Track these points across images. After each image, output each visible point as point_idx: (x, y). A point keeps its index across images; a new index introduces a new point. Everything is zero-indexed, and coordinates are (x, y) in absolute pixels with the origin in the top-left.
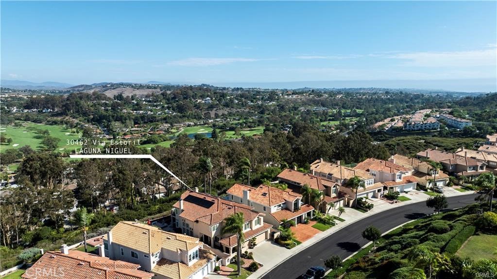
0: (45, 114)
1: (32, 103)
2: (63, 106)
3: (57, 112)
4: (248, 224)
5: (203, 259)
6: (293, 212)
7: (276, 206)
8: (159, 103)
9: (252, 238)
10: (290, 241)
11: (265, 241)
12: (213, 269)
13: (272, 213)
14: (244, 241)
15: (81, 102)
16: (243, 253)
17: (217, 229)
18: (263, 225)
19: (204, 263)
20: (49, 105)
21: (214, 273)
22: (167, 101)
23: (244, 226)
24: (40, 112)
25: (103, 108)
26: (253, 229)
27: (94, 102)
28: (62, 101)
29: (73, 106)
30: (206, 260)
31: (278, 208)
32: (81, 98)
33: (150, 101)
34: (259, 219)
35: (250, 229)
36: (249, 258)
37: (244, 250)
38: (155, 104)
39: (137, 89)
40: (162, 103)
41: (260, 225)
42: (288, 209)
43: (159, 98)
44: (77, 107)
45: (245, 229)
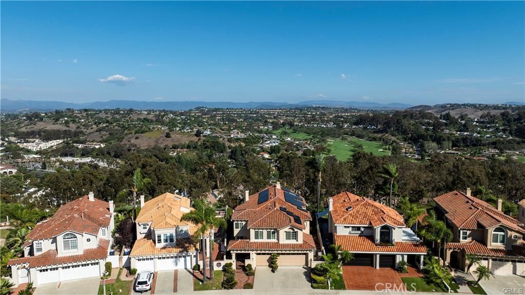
0: (369, 130)
1: (361, 120)
2: (385, 123)
3: (379, 129)
4: (274, 233)
5: (179, 248)
6: (376, 245)
7: (348, 227)
8: (493, 125)
9: (272, 252)
10: (322, 278)
11: (301, 268)
12: (193, 265)
13: (337, 234)
14: (256, 252)
15: (403, 120)
16: (246, 265)
17: (242, 228)
18: (302, 243)
19: (175, 251)
20: (374, 123)
21: (192, 271)
22: (506, 122)
23: (265, 232)
24: (365, 128)
25: (424, 127)
26: (280, 242)
27: (417, 121)
28: (385, 119)
29: (394, 124)
30: (182, 250)
31: (354, 232)
32: (405, 116)
33: (483, 122)
34: (296, 232)
35: (277, 241)
36: (247, 275)
37: (247, 262)
38: (488, 125)
39: (481, 110)
40: (497, 125)
41: (297, 241)
42: (371, 238)
43: (495, 119)
44: (398, 126)
45: (268, 238)
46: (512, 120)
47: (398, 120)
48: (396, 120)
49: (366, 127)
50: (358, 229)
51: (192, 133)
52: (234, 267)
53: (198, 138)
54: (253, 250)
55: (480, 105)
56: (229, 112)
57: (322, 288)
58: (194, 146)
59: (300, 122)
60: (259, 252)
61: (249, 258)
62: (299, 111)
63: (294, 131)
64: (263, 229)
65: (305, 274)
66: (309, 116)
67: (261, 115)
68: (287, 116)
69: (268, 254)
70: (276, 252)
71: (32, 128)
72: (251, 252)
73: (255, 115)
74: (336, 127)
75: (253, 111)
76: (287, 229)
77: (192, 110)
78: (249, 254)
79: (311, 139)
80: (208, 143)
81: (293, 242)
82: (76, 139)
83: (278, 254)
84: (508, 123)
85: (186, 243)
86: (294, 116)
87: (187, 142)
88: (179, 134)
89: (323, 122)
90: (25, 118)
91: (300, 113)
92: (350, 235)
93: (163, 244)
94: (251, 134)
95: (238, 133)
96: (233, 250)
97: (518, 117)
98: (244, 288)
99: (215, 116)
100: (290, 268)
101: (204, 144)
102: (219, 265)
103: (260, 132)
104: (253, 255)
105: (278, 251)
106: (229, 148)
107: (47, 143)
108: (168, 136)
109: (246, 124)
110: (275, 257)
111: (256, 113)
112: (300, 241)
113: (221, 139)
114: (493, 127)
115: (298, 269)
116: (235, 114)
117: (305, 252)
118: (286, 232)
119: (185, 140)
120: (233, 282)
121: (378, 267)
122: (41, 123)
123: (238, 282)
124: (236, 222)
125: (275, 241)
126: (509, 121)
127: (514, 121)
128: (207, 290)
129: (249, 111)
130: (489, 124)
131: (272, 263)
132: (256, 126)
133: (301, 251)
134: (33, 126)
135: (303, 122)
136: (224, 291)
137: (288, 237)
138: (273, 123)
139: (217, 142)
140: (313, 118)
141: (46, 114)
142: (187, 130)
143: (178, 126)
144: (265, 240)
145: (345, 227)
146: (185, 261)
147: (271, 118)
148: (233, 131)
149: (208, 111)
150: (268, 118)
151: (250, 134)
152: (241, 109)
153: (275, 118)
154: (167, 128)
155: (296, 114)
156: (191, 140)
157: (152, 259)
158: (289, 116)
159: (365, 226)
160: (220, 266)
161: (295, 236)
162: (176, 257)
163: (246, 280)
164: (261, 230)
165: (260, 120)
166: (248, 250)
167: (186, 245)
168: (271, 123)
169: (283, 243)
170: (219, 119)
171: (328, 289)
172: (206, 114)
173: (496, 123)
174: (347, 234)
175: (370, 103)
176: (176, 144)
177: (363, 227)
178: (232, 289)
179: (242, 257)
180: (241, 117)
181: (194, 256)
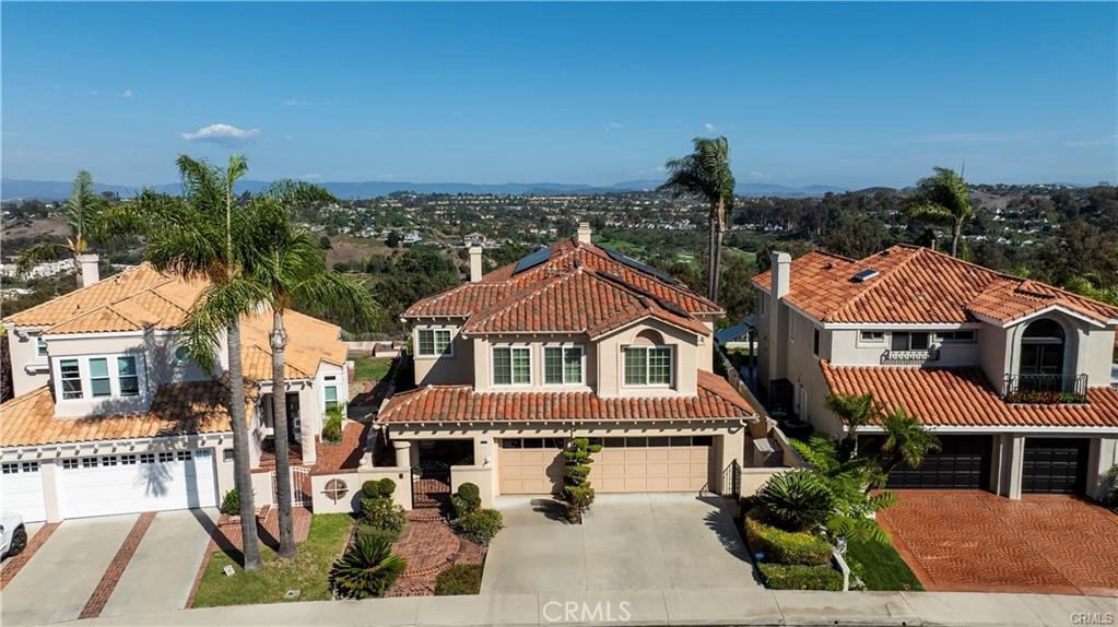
0: (767, 235)
1: (749, 212)
2: (803, 218)
3: (791, 231)
4: (574, 355)
5: (161, 418)
6: (1007, 400)
7: (879, 334)
8: (1037, 221)
9: (568, 434)
10: (802, 540)
11: (691, 499)
12: (223, 495)
13: (834, 365)
14: (497, 434)
15: (842, 213)
16: (455, 490)
17: (447, 351)
18: (694, 394)
19: (142, 432)
20: (779, 219)
21: (215, 516)
22: (1064, 215)
23: (537, 351)
24: (760, 230)
25: (888, 226)
26: (603, 395)
27: (872, 213)
28: (804, 210)
29: (823, 219)
30: (172, 424)
31: (902, 354)
32: (845, 204)
33: (1014, 216)
34: (667, 352)
35: (589, 390)
36: (458, 530)
37: (460, 476)
38: (1026, 222)
39: (1002, 195)
40: (1046, 221)
41: (674, 387)
42: (980, 375)
43: (1040, 207)
44: (832, 223)
45: (549, 379)
46: (1078, 210)
47: (831, 212)
48: (827, 213)
49: (762, 229)
50: (920, 340)
51: (378, 239)
52: (402, 498)
53: (392, 250)
54: (485, 427)
55: (999, 186)
56: (465, 200)
57: (812, 586)
58: (383, 266)
59: (618, 220)
60: (512, 434)
61: (472, 462)
62: (616, 200)
63: (604, 239)
64: (528, 339)
65: (714, 522)
66: (637, 208)
67: (533, 206)
68: (588, 209)
69: (550, 443)
70: (584, 433)
71: (20, 232)
72: (477, 435)
73: (519, 208)
74: (697, 230)
75: (516, 198)
76: (630, 338)
77: (381, 198)
78: (470, 442)
79: (643, 254)
80: (414, 260)
81: (658, 391)
82: (119, 254)
83: (593, 441)
84: (1068, 216)
85: (198, 399)
86: (603, 209)
87: (368, 259)
88: (350, 241)
89: (666, 219)
90: (8, 213)
91: (617, 203)
92: (887, 366)
93: (88, 402)
94: (511, 242)
95: (481, 238)
96: (401, 428)
97: (1089, 203)
98: (438, 592)
99: (433, 208)
100: (645, 499)
101: (405, 261)
102: (338, 491)
103: (532, 239)
104: (487, 447)
105: (592, 426)
106: (462, 272)
107: (52, 265)
108: (326, 245)
109: (500, 224)
110: (580, 453)
111: (523, 203)
112: (687, 389)
113: (444, 252)
114: (1037, 224)
115: (678, 506)
116: (477, 205)
117: (709, 432)
118: (625, 349)
119: (364, 255)
120: (385, 563)
121: (1016, 492)
122: (43, 222)
123: (413, 562)
124: (424, 327)
125: (582, 388)
126: (1070, 214)
127: (1080, 213)
128: (255, 600)
129: (506, 198)
130: (1028, 219)
131: (570, 482)
132: (521, 229)
133: (695, 425)
134: (23, 228)
135: (623, 219)
136: (336, 606)
137: (634, 376)
138: (557, 223)
139: (436, 258)
140: (646, 212)
141: (57, 205)
142: (368, 232)
143: (347, 226)
144: (538, 385)
145: (867, 334)
146: (191, 476)
147: (554, 213)
148: (471, 235)
149: (416, 200)
150: (548, 214)
151: (507, 242)
152: (490, 195)
153: (563, 212)
154: (323, 227)
155: (610, 205)
156: (376, 253)
157: (34, 465)
158: (593, 209)
159: (949, 326)
160: (341, 494)
161: (665, 365)
162: (147, 458)
163: (448, 554)
164: (521, 346)
165: (532, 218)
166: (465, 427)
167: (196, 408)
168: (554, 222)
169: (613, 396)
170: (440, 215)
171: (841, 589)
172: (412, 205)
173: (1044, 216)
174: (874, 363)
175: (766, 186)
176: (343, 262)
177: (940, 334)
178: (376, 595)
179: (439, 458)
180: (488, 212)
181: (228, 453)
